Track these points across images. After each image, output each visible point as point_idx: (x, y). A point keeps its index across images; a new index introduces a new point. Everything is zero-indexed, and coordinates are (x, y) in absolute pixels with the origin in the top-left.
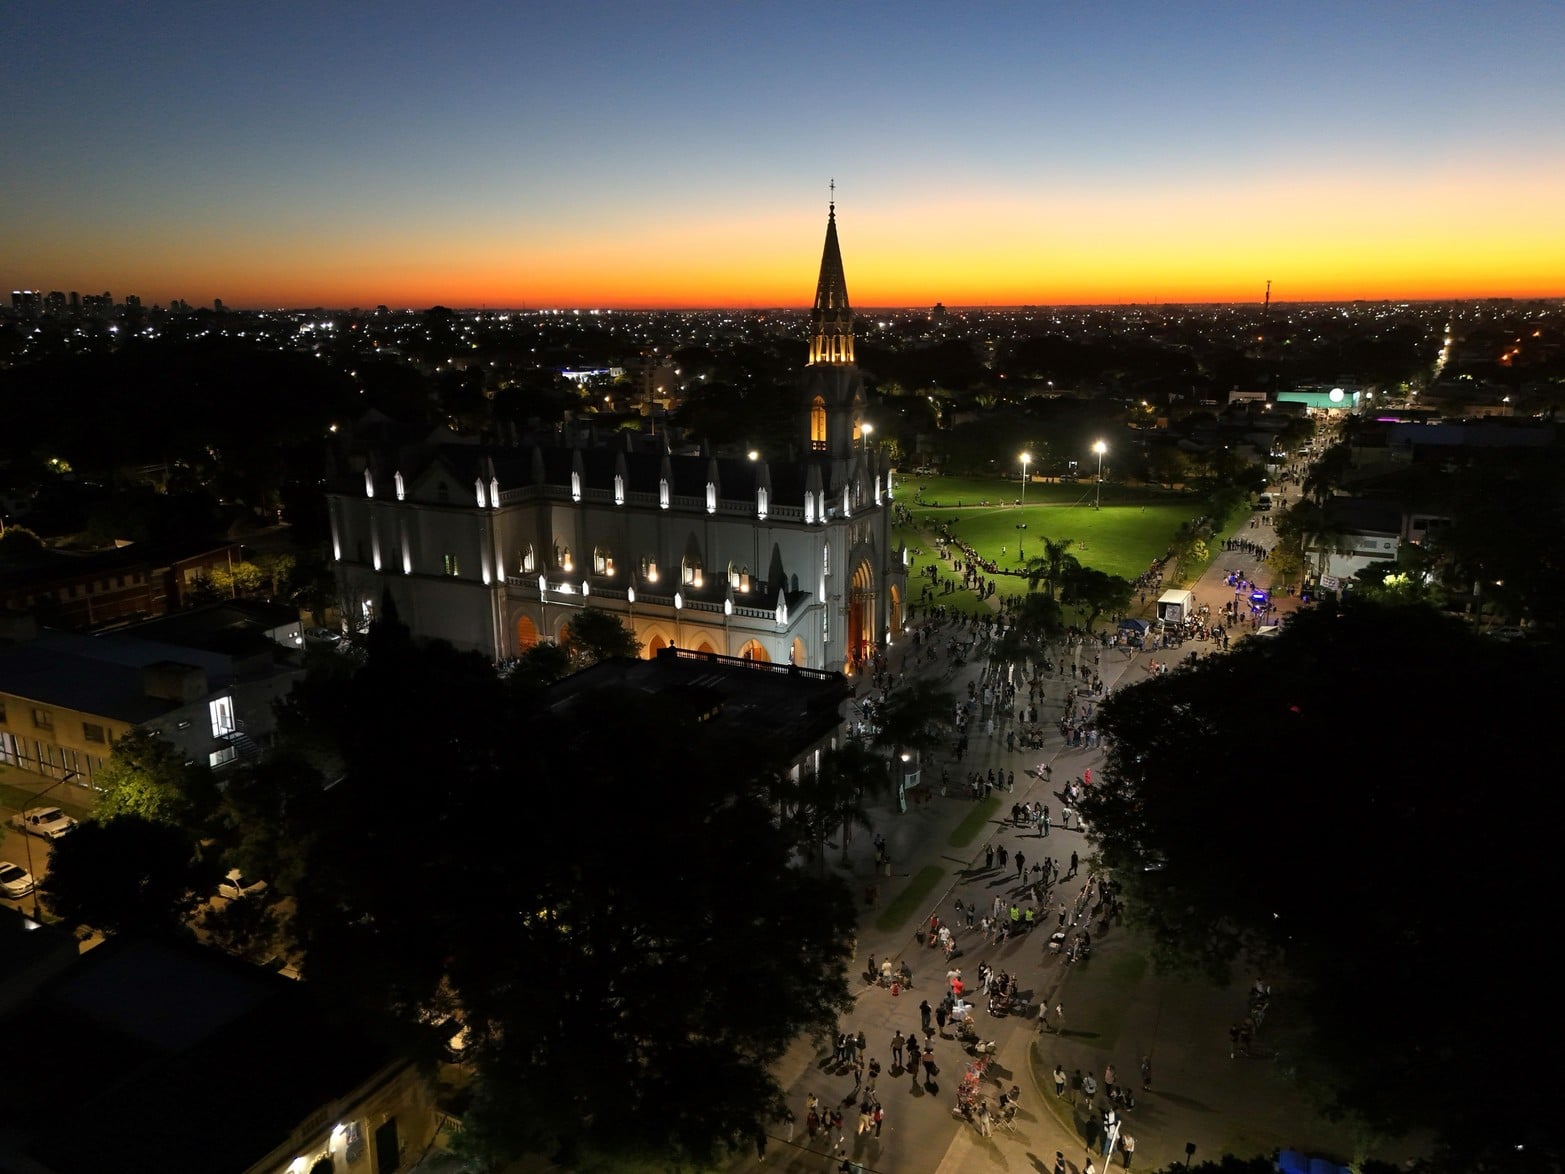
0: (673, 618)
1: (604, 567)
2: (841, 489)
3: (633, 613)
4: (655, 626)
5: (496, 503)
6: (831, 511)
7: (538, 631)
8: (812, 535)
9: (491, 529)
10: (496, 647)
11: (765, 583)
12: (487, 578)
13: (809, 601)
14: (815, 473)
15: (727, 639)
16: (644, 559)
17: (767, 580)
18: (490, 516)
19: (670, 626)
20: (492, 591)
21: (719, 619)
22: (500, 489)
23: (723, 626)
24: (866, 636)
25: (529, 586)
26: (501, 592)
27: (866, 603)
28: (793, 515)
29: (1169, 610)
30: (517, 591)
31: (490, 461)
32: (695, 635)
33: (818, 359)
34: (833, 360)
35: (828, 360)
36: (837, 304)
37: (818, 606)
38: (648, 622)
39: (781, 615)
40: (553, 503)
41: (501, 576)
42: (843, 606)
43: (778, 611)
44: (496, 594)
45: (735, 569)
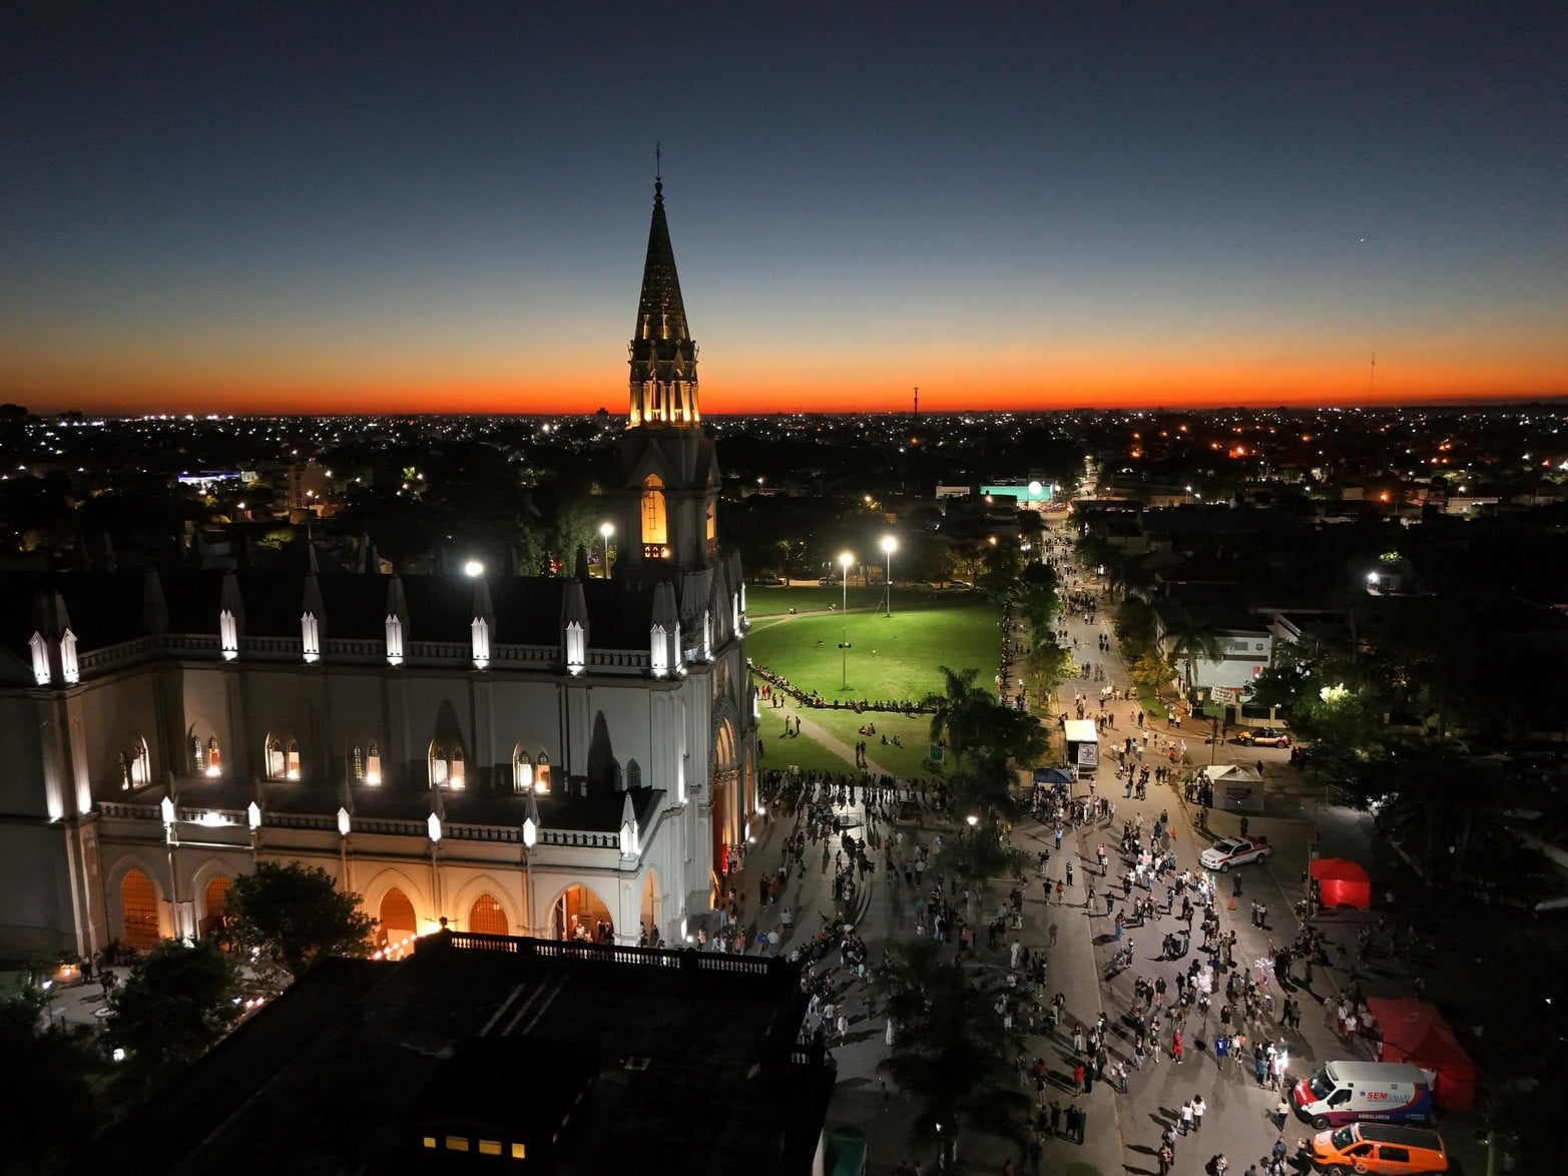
0: (425, 858)
1: (283, 766)
2: (699, 617)
3: (348, 853)
4: (392, 872)
5: (71, 672)
6: (691, 654)
7: (160, 895)
8: (665, 695)
9: (64, 723)
10: (79, 931)
11: (582, 778)
12: (56, 810)
13: (664, 804)
14: (664, 594)
15: (529, 887)
16: (356, 751)
17: (586, 774)
18: (62, 699)
19: (419, 871)
20: (69, 833)
21: (512, 853)
22: (80, 648)
23: (521, 865)
24: (727, 839)
25: (142, 817)
26: (86, 832)
27: (724, 787)
28: (630, 663)
29: (1082, 750)
30: (115, 827)
31: (59, 600)
32: (466, 885)
33: (648, 417)
34: (673, 418)
35: (664, 418)
36: (674, 331)
37: (674, 810)
38: (377, 866)
39: (629, 840)
40: (184, 664)
41: (84, 804)
42: (706, 801)
43: (624, 833)
44: (75, 838)
45: (525, 757)
